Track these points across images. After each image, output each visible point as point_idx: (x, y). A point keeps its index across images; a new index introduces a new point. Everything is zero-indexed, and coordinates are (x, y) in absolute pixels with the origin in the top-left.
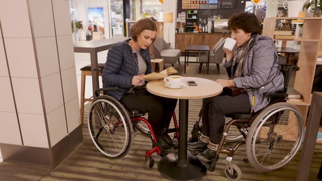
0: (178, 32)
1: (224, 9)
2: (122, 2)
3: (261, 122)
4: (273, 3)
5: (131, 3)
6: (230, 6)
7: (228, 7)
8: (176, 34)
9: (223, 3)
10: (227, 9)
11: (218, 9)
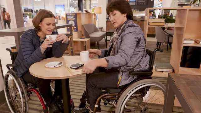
0: (108, 20)
1: (140, 5)
2: (77, 1)
3: (127, 96)
4: (175, 2)
5: (83, 2)
6: (143, 3)
7: (143, 4)
8: (107, 21)
9: (139, 1)
10: (142, 5)
11: (136, 5)
